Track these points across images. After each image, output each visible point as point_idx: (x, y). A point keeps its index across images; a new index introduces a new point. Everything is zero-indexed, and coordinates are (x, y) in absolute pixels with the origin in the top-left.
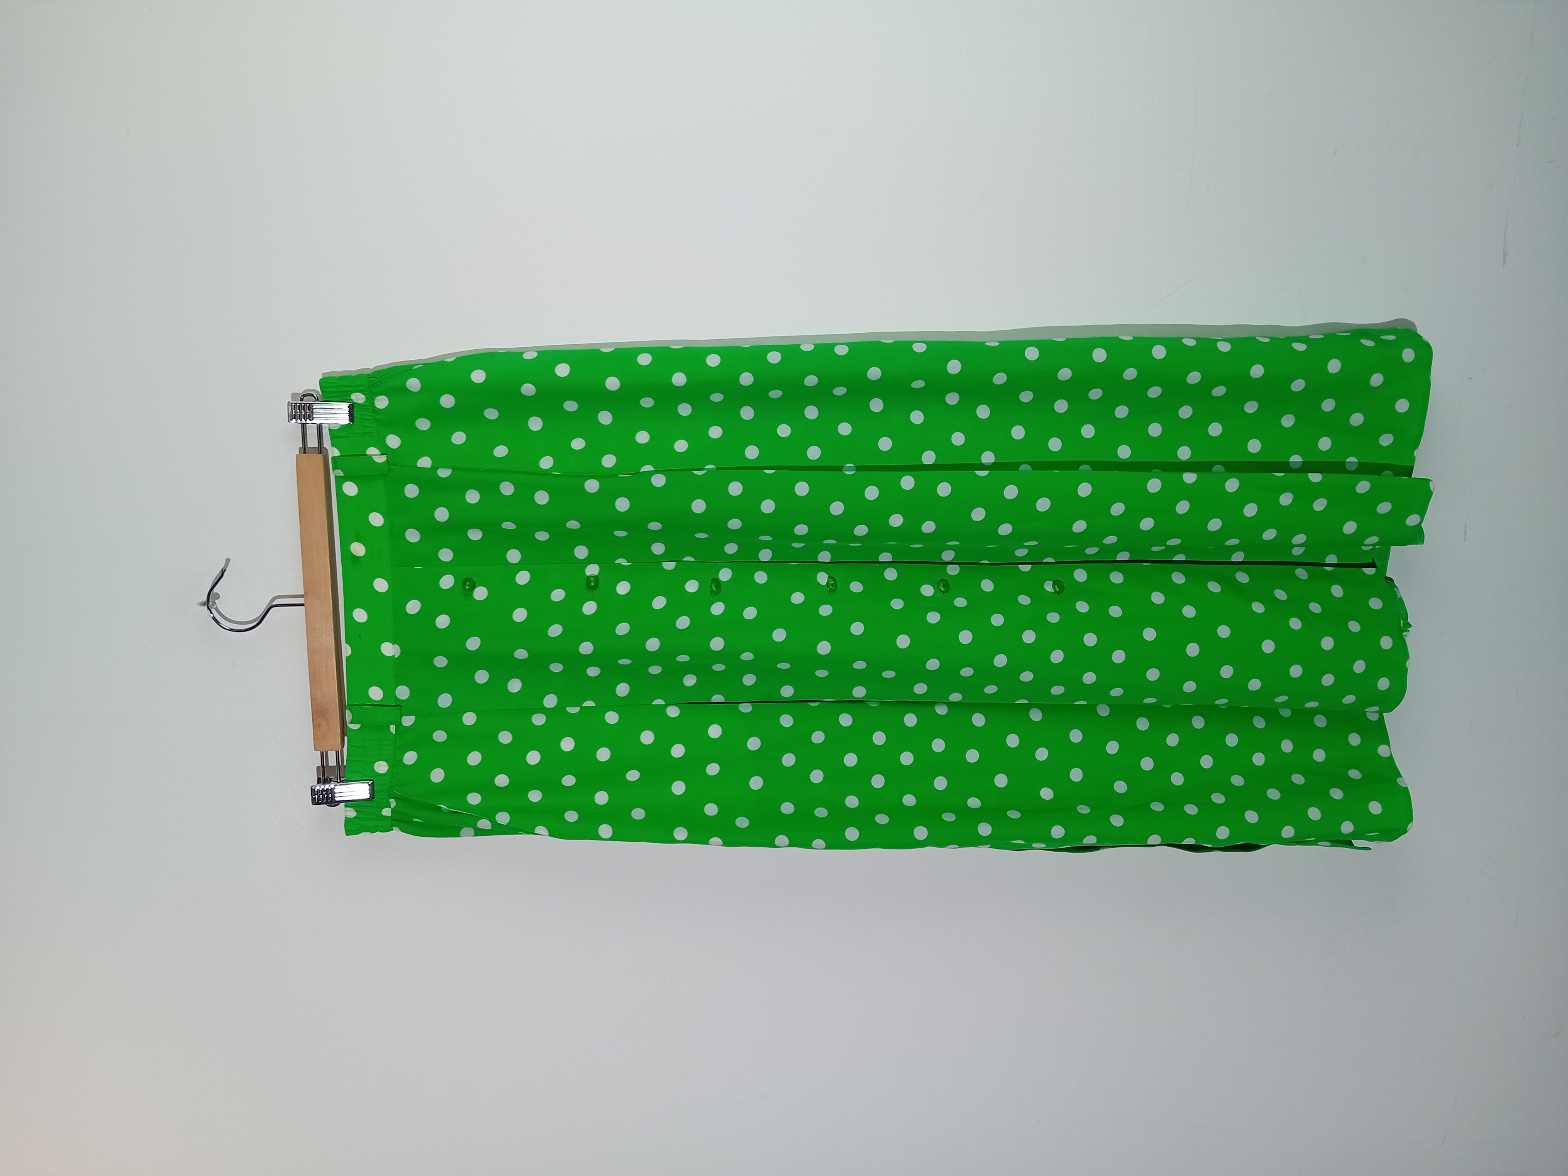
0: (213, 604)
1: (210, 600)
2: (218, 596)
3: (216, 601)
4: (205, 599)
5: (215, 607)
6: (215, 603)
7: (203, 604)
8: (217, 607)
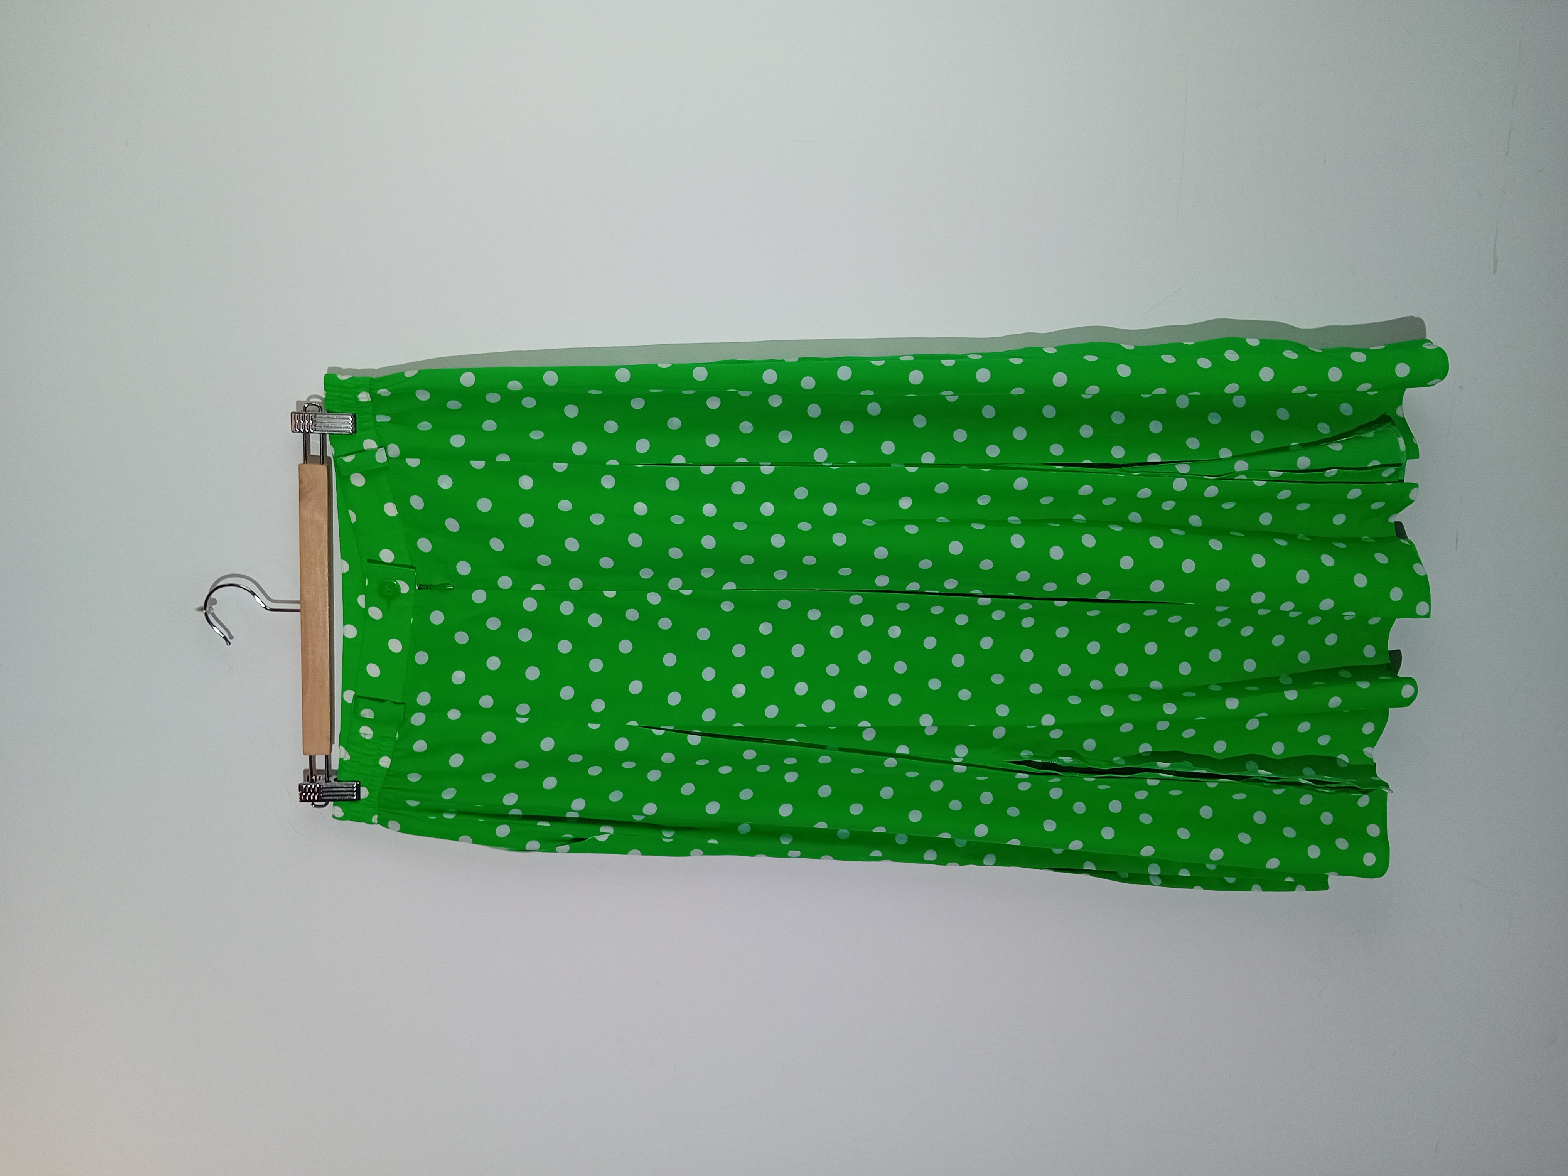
0: (210, 610)
1: (208, 606)
2: (215, 602)
3: (213, 607)
4: (203, 604)
5: (212, 612)
6: (212, 608)
7: (201, 609)
8: (213, 613)
